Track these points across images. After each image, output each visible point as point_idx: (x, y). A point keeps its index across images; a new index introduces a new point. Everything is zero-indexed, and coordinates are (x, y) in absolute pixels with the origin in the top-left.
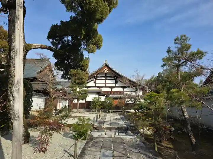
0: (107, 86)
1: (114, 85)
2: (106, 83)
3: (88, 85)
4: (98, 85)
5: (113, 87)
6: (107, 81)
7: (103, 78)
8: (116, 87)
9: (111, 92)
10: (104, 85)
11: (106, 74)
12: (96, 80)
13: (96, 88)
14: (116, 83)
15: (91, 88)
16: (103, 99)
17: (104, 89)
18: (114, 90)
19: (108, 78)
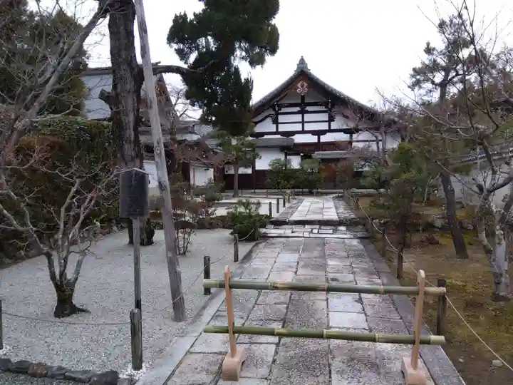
0: (306, 129)
1: (325, 126)
2: (303, 122)
3: (258, 129)
4: (282, 128)
5: (323, 132)
6: (308, 117)
7: (297, 109)
8: (330, 131)
9: (319, 146)
10: (298, 127)
11: (303, 98)
12: (278, 114)
13: (279, 136)
14: (331, 119)
15: (266, 137)
16: (295, 162)
17: (299, 139)
18: (324, 139)
19: (309, 108)
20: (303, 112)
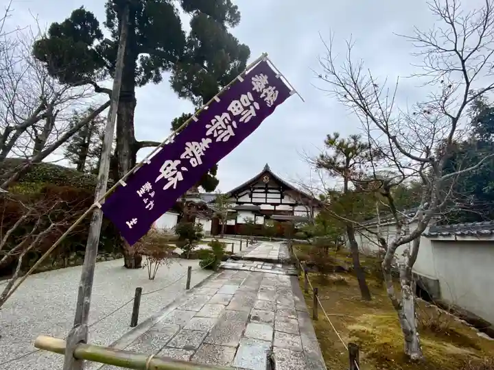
0: (268, 202)
1: (279, 201)
2: (266, 198)
3: (241, 200)
4: (254, 200)
5: (278, 204)
6: (269, 195)
7: (263, 191)
8: (281, 204)
9: (275, 212)
10: (264, 201)
11: (267, 185)
12: (252, 192)
13: (252, 205)
14: (282, 197)
15: (245, 205)
16: (260, 220)
17: (263, 207)
18: (278, 208)
19: (270, 191)
20: (266, 192)
